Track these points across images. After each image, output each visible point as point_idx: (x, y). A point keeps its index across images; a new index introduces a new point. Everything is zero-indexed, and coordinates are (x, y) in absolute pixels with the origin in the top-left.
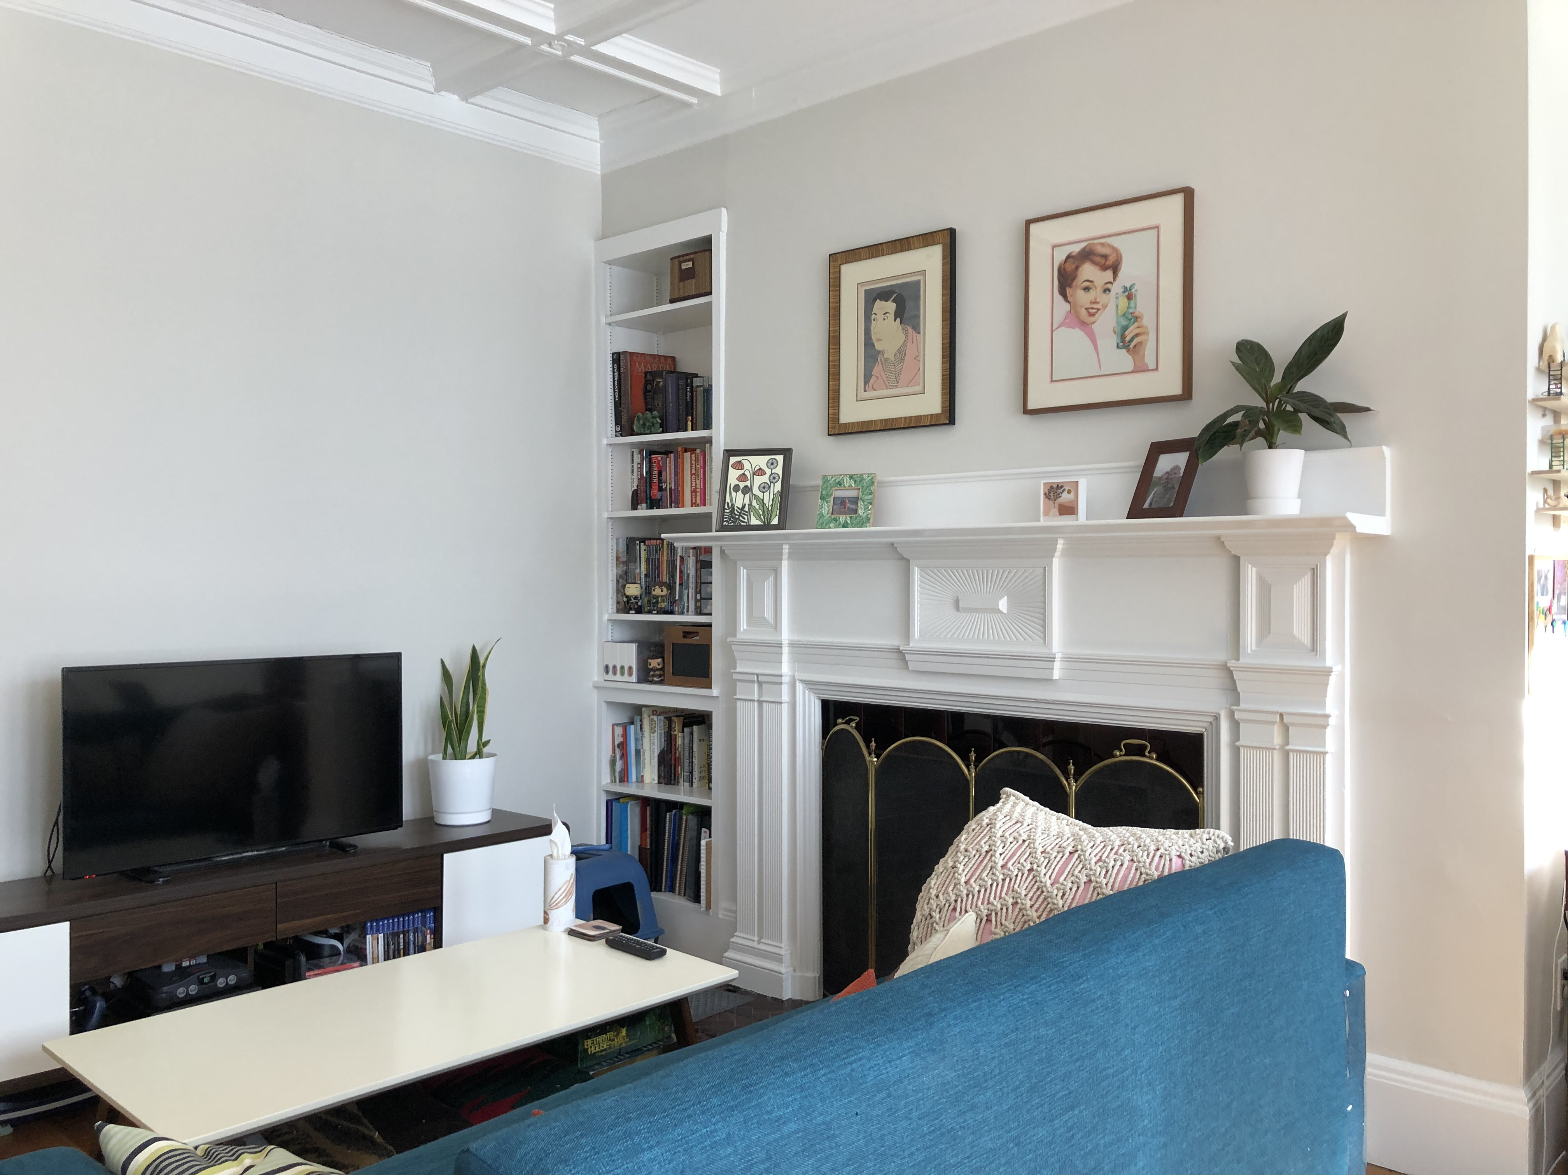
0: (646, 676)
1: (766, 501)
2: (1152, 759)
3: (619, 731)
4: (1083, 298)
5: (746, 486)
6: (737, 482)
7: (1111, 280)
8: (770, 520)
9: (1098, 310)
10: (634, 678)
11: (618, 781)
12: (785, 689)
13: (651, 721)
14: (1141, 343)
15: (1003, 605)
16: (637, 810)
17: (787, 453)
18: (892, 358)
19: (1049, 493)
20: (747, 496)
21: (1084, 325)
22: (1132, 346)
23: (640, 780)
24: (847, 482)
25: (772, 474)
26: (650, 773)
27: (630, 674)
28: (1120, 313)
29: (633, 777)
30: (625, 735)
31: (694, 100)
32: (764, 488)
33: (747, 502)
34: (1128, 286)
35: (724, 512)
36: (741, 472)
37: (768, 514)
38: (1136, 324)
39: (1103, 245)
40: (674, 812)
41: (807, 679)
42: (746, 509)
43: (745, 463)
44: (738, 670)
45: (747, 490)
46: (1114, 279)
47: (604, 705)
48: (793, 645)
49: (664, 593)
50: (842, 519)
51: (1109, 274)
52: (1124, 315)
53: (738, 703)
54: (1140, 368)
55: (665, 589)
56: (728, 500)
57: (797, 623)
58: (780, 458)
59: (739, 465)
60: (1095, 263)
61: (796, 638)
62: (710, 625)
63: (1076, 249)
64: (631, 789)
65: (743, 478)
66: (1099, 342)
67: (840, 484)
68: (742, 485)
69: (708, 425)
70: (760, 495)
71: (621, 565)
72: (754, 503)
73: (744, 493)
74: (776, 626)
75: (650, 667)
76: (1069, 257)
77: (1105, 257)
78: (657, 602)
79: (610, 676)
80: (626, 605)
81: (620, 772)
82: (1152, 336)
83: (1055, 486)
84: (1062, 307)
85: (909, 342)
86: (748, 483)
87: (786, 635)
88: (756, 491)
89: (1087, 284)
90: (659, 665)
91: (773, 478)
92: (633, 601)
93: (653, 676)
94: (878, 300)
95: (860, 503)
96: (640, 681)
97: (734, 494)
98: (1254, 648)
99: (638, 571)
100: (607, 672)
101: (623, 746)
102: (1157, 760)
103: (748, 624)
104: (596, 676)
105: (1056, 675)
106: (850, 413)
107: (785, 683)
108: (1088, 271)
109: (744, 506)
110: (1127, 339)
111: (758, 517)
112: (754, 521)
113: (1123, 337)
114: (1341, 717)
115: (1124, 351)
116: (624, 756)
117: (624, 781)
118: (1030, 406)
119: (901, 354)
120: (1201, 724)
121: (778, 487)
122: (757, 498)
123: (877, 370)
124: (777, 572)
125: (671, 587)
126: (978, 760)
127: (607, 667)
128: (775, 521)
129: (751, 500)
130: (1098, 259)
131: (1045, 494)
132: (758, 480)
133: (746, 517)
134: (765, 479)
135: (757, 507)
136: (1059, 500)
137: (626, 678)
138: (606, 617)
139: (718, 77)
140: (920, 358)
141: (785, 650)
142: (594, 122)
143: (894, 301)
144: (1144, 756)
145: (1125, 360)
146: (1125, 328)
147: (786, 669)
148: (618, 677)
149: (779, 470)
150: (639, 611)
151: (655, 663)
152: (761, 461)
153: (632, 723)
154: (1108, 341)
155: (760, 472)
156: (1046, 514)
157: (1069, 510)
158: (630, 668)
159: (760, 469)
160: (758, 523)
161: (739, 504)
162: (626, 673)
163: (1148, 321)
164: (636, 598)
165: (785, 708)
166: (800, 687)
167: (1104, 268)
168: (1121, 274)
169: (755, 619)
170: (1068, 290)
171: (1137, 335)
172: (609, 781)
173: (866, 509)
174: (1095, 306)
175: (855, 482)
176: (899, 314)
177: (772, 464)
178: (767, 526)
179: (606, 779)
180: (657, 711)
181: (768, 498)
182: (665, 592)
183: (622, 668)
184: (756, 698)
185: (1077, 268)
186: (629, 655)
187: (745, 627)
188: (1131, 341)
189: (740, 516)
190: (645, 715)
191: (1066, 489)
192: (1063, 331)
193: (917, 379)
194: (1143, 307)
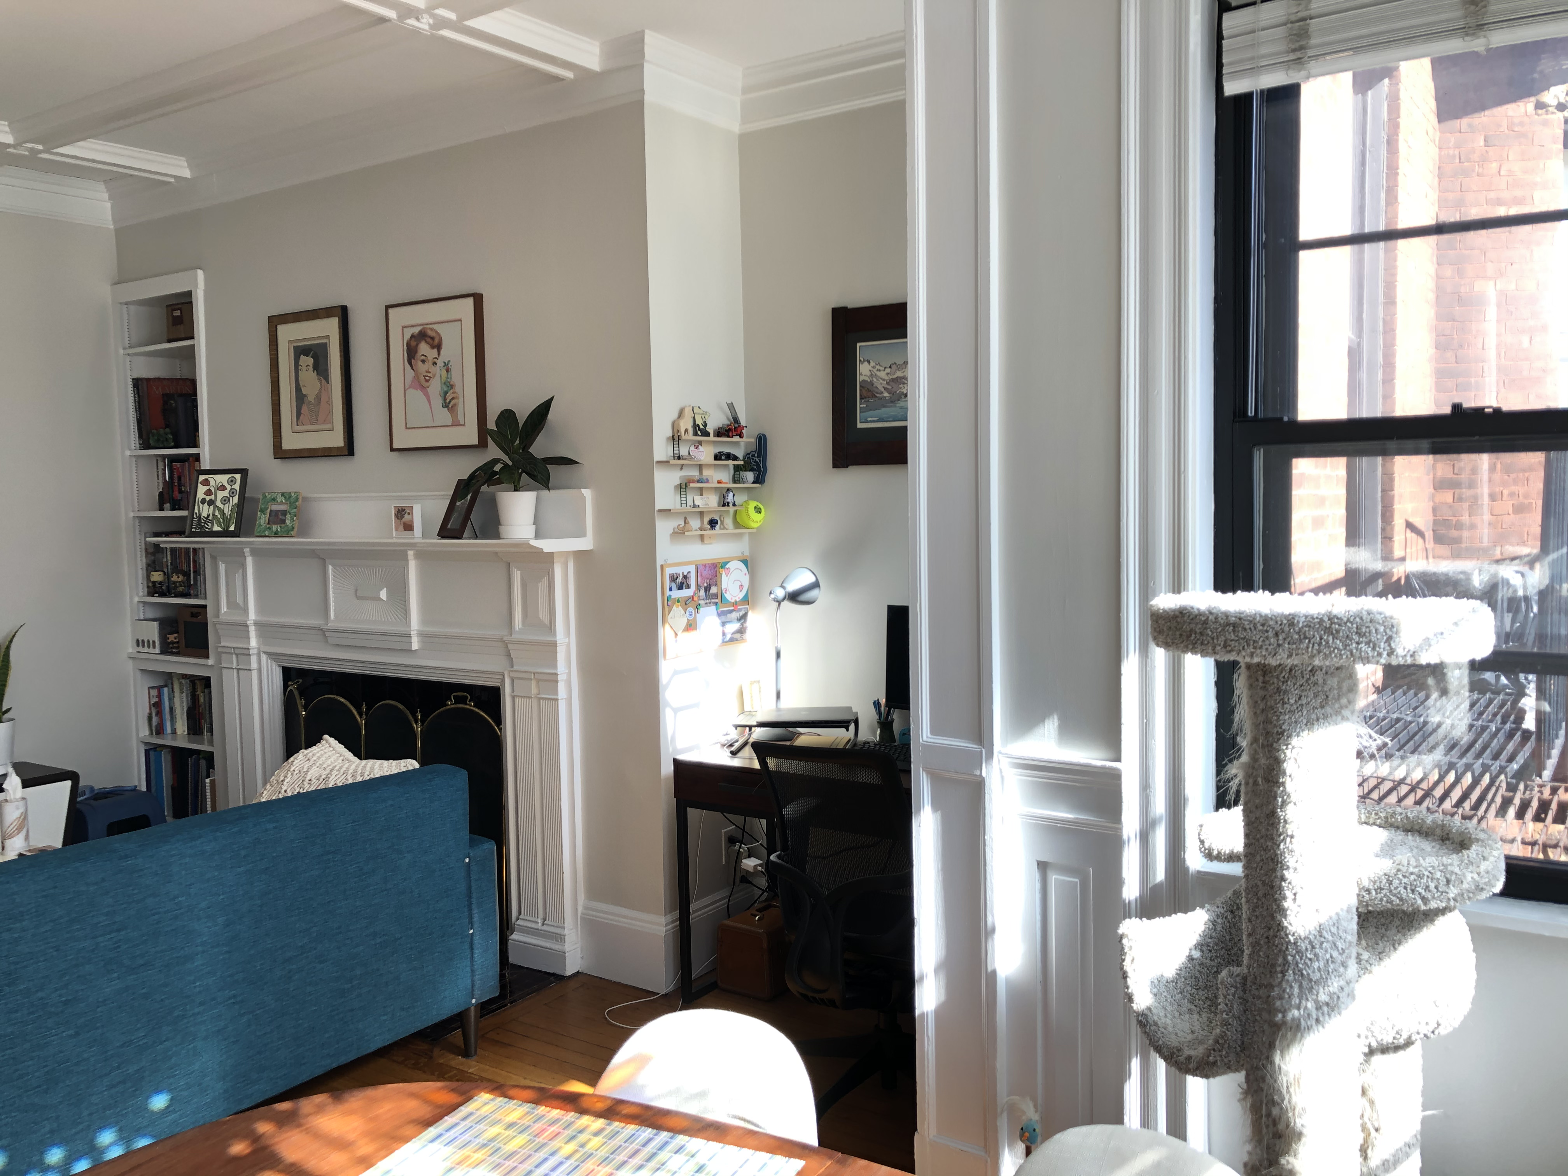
0: (167, 649)
1: (226, 512)
2: (471, 706)
3: (154, 692)
4: (422, 368)
5: (211, 500)
6: (204, 496)
7: (437, 356)
8: (228, 527)
9: (430, 377)
10: (157, 651)
11: (154, 734)
12: (254, 659)
13: (181, 683)
14: (455, 405)
15: (383, 595)
16: (169, 757)
17: (244, 472)
18: (313, 401)
19: (397, 513)
20: (212, 507)
21: (423, 388)
22: (450, 406)
23: (174, 732)
24: (280, 499)
25: (231, 489)
26: (182, 727)
27: (154, 647)
28: (443, 382)
29: (169, 730)
30: (160, 696)
31: (172, 180)
32: (225, 500)
33: (211, 512)
34: (446, 362)
35: (193, 520)
36: (207, 488)
37: (227, 522)
38: (452, 391)
39: (432, 329)
40: (194, 757)
41: (269, 651)
42: (210, 518)
43: (211, 480)
44: (222, 644)
45: (211, 503)
46: (439, 354)
47: (139, 673)
48: (256, 624)
49: (180, 579)
50: (275, 528)
51: (435, 351)
52: (445, 383)
53: (224, 671)
54: (456, 424)
55: (181, 576)
56: (196, 511)
57: (261, 608)
58: (238, 477)
59: (206, 482)
60: (427, 343)
61: (259, 618)
62: (205, 607)
63: (416, 330)
64: (168, 741)
65: (208, 493)
66: (432, 401)
67: (274, 499)
68: (208, 498)
69: (195, 445)
70: (222, 506)
71: (149, 556)
72: (217, 513)
73: (209, 505)
74: (245, 610)
75: (169, 641)
76: (413, 336)
77: (433, 338)
78: (176, 587)
79: (140, 649)
80: (154, 589)
81: (156, 726)
82: (461, 400)
83: (400, 509)
84: (410, 373)
85: (323, 389)
86: (212, 497)
87: (252, 616)
88: (219, 503)
89: (424, 357)
90: (175, 639)
91: (232, 493)
92: (158, 585)
93: (172, 648)
94: (302, 356)
95: (288, 516)
96: (163, 652)
97: (201, 505)
98: (520, 626)
99: (165, 560)
100: (138, 645)
101: (157, 706)
102: (474, 706)
103: (228, 608)
104: (131, 649)
105: (415, 646)
106: (289, 442)
107: (254, 654)
108: (424, 348)
109: (208, 516)
110: (448, 401)
111: (219, 525)
112: (216, 528)
113: (445, 400)
114: (569, 674)
115: (446, 409)
116: (159, 713)
117: (160, 733)
118: (395, 446)
119: (318, 398)
120: (498, 680)
121: (236, 500)
122: (219, 509)
123: (304, 409)
124: (243, 566)
125: (187, 574)
126: (368, 709)
127: (138, 641)
128: (232, 528)
129: (214, 511)
130: (429, 340)
131: (395, 515)
132: (221, 494)
133: (210, 524)
134: (226, 493)
135: (219, 516)
136: (404, 520)
137: (151, 650)
138: (136, 599)
139: (185, 164)
140: (329, 402)
141: (252, 629)
142: (102, 187)
143: (312, 357)
144: (466, 704)
145: (445, 416)
146: (446, 393)
147: (254, 643)
148: (146, 650)
149: (237, 486)
150: (163, 595)
151: (172, 638)
152: (223, 479)
153: (166, 686)
154: (437, 402)
155: (223, 488)
156: (397, 529)
157: (409, 527)
158: (154, 642)
159: (222, 485)
160: (219, 529)
161: (205, 514)
162: (151, 646)
163: (458, 389)
164: (160, 583)
165: (255, 674)
166: (264, 657)
167: (433, 347)
168: (442, 352)
169: (231, 604)
170: (413, 361)
171: (453, 399)
172: (147, 733)
173: (292, 519)
174: (429, 375)
175: (285, 498)
176: (316, 367)
177: (232, 481)
178: (225, 533)
179: (145, 732)
180: (184, 676)
181: (227, 510)
182: (181, 578)
183: (148, 641)
184: (235, 665)
185: (417, 345)
186: (152, 631)
187: (225, 610)
188: (450, 402)
189: (205, 523)
190: (174, 679)
191: (408, 511)
192: (411, 392)
193: (329, 419)
194: (455, 378)
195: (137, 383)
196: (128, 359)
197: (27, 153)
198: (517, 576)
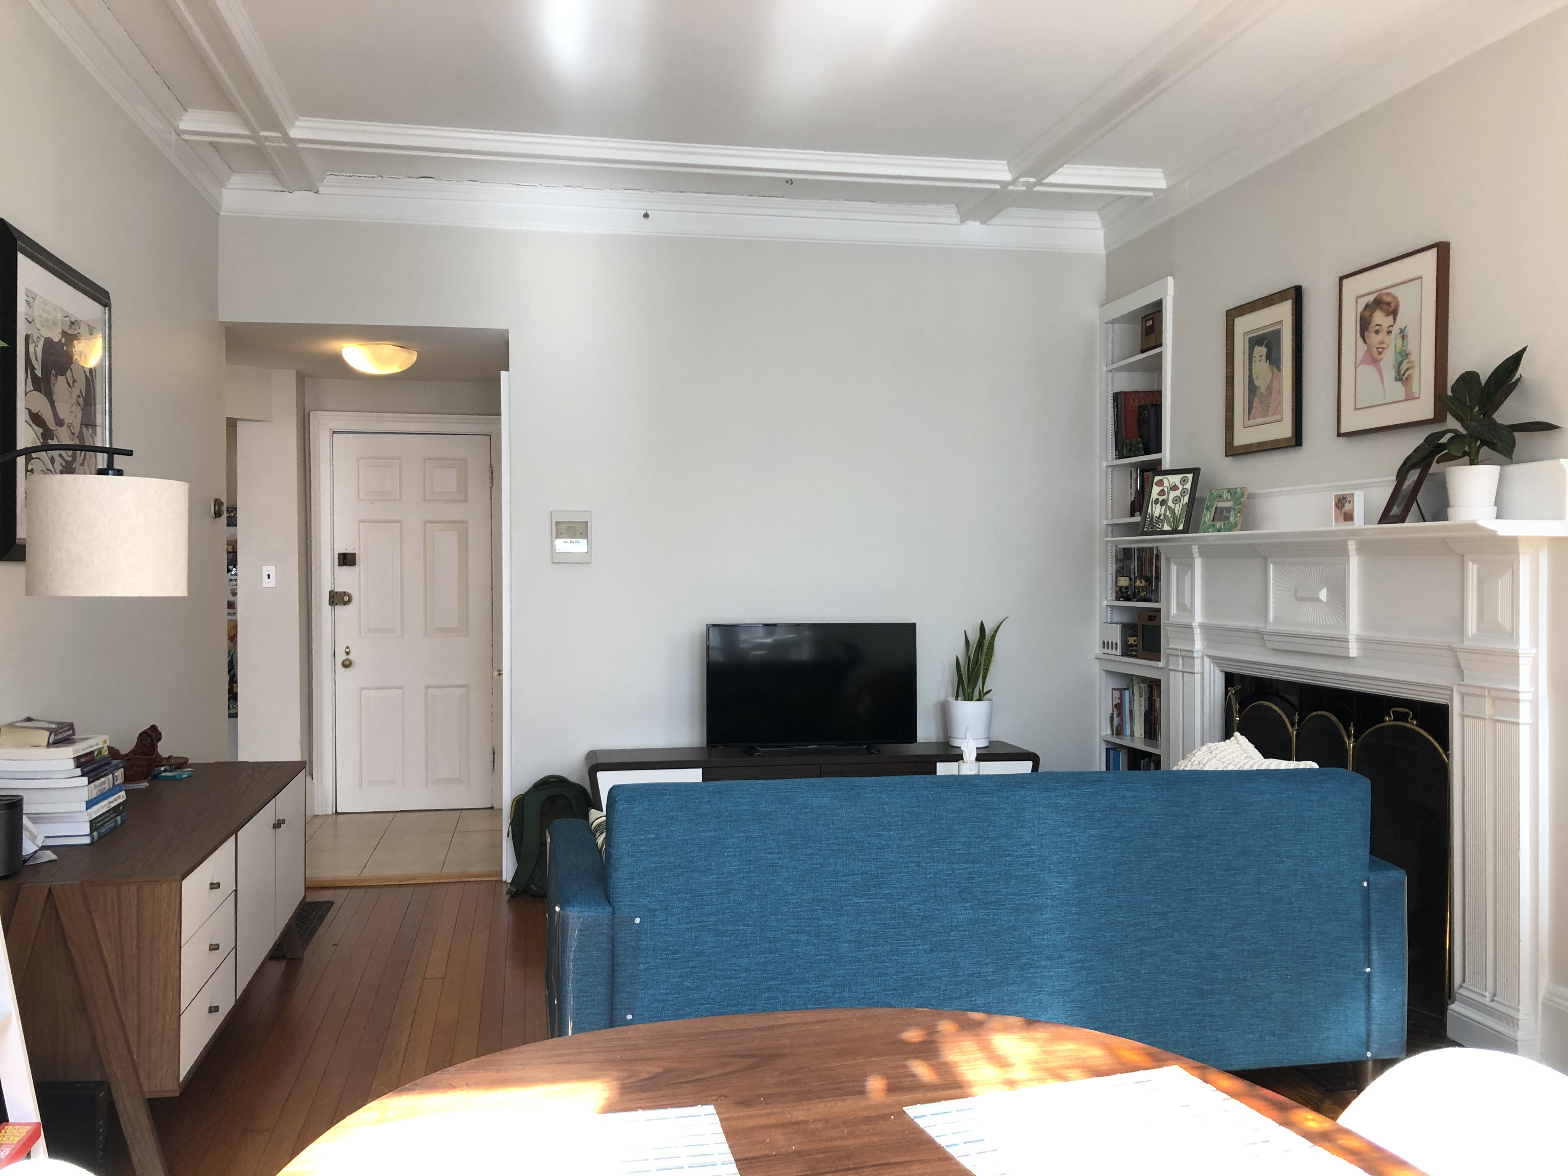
0: (1128, 651)
1: (1176, 511)
2: (1412, 725)
3: (1117, 694)
4: (1375, 339)
5: (1164, 500)
6: (1158, 497)
7: (1392, 324)
8: (1177, 526)
9: (1384, 348)
10: (1119, 652)
11: (1115, 733)
12: (1198, 662)
13: (1140, 687)
14: (1410, 376)
15: (1323, 595)
16: (1126, 757)
17: (1195, 472)
18: (1265, 393)
19: (1338, 503)
20: (1164, 507)
21: (1375, 362)
22: (1404, 378)
23: (1132, 734)
24: (1225, 495)
25: (1183, 489)
26: (1139, 730)
27: (1116, 649)
28: (1398, 351)
29: (1128, 732)
30: (1121, 698)
31: (1151, 194)
32: (1176, 500)
33: (1163, 512)
34: (1403, 328)
35: (1146, 520)
36: (1161, 488)
37: (1176, 521)
38: (1407, 360)
39: (1388, 294)
40: (1146, 760)
41: (1214, 655)
42: (1162, 518)
43: (1165, 481)
44: (1170, 646)
45: (1163, 503)
46: (1394, 322)
47: (1103, 673)
48: (1202, 626)
49: (1142, 585)
50: (1218, 525)
51: (1391, 318)
52: (1400, 353)
53: (1171, 673)
54: (1409, 397)
55: (1143, 582)
56: (1149, 511)
57: (1208, 610)
58: (1190, 476)
59: (1160, 483)
60: (1382, 309)
61: (1205, 621)
62: (1159, 610)
63: (1371, 298)
64: (1126, 742)
65: (1162, 493)
66: (1384, 376)
67: (1220, 496)
68: (1161, 498)
69: (1159, 450)
70: (1172, 506)
71: (1119, 562)
72: (1168, 513)
73: (1162, 505)
74: (1191, 612)
75: (1129, 643)
76: (1367, 306)
77: (1389, 304)
78: (1139, 592)
79: (1106, 651)
80: (1122, 594)
81: (1117, 727)
82: (1417, 369)
83: (1341, 498)
84: (1362, 347)
85: (1275, 378)
86: (1165, 497)
87: (1198, 618)
88: (1170, 503)
89: (1377, 328)
90: (1135, 642)
91: (1183, 492)
92: (1124, 590)
93: (1132, 651)
94: (1256, 346)
95: (1232, 512)
96: (1125, 654)
97: (1154, 506)
98: (1474, 632)
99: (1133, 566)
100: (1104, 647)
101: (1119, 707)
102: (1417, 725)
103: (1178, 610)
104: (1098, 650)
105: (1354, 651)
106: (1242, 438)
107: (1197, 657)
108: (1379, 317)
109: (1160, 515)
110: (1402, 372)
111: (1169, 524)
112: (1166, 528)
113: (1399, 371)
114: (1536, 694)
115: (1400, 382)
116: (1120, 715)
117: (1120, 734)
118: (1342, 431)
119: (1269, 388)
120: (1445, 697)
121: (1186, 499)
122: (1170, 508)
123: (1256, 403)
124: (1192, 566)
125: (1148, 580)
126: (1300, 720)
127: (1104, 642)
128: (1181, 527)
129: (1165, 511)
130: (1385, 307)
131: (1336, 504)
132: (1173, 494)
133: (1161, 524)
134: (1177, 493)
135: (1170, 516)
136: (1344, 509)
137: (1114, 652)
138: (1105, 603)
139: (1162, 175)
140: (1280, 392)
141: (1197, 632)
142: (1096, 216)
143: (1266, 346)
144: (1408, 722)
145: (1399, 390)
146: (1400, 363)
147: (1198, 645)
148: (1110, 651)
149: (1188, 486)
150: (1128, 599)
151: (1131, 640)
152: (1175, 479)
153: (1128, 689)
154: (1390, 374)
155: (1175, 488)
156: (1336, 520)
157: (1349, 517)
158: (1116, 644)
159: (1175, 485)
160: (1169, 528)
161: (1157, 514)
162: (1114, 648)
163: (1413, 357)
164: (1126, 588)
165: (1198, 677)
166: (1207, 661)
167: (1388, 314)
168: (1398, 318)
169: (1181, 606)
170: (1366, 333)
171: (1408, 369)
172: (1109, 732)
173: (1236, 515)
174: (1383, 346)
175: (1231, 494)
176: (1269, 357)
177: (1183, 481)
178: (1174, 531)
179: (1107, 731)
180: (1144, 680)
181: (1178, 509)
182: (1144, 583)
183: (1112, 643)
184: (1180, 668)
185: (1371, 316)
186: (1115, 634)
187: (1175, 612)
188: (1404, 374)
189: (1157, 523)
190: (1135, 683)
191: (1349, 499)
192: (1363, 368)
193: (1278, 410)
194: (1412, 347)
195: (1117, 397)
196: (1110, 375)
197: (1024, 188)
198: (1472, 570)
